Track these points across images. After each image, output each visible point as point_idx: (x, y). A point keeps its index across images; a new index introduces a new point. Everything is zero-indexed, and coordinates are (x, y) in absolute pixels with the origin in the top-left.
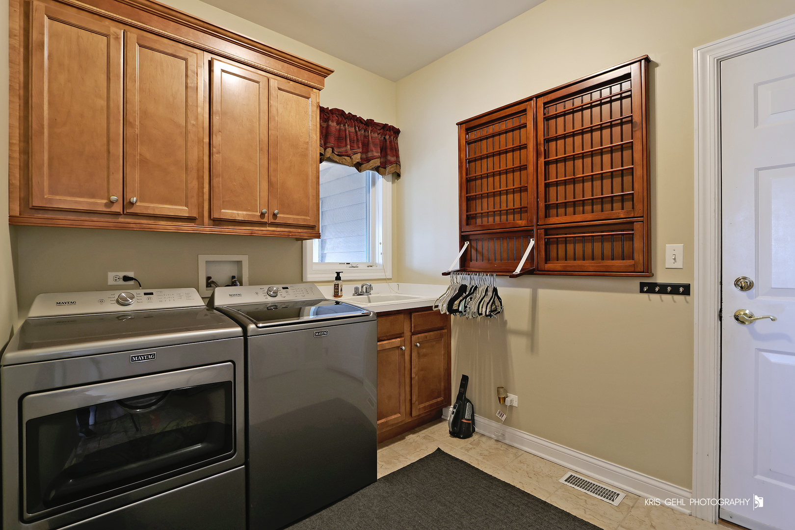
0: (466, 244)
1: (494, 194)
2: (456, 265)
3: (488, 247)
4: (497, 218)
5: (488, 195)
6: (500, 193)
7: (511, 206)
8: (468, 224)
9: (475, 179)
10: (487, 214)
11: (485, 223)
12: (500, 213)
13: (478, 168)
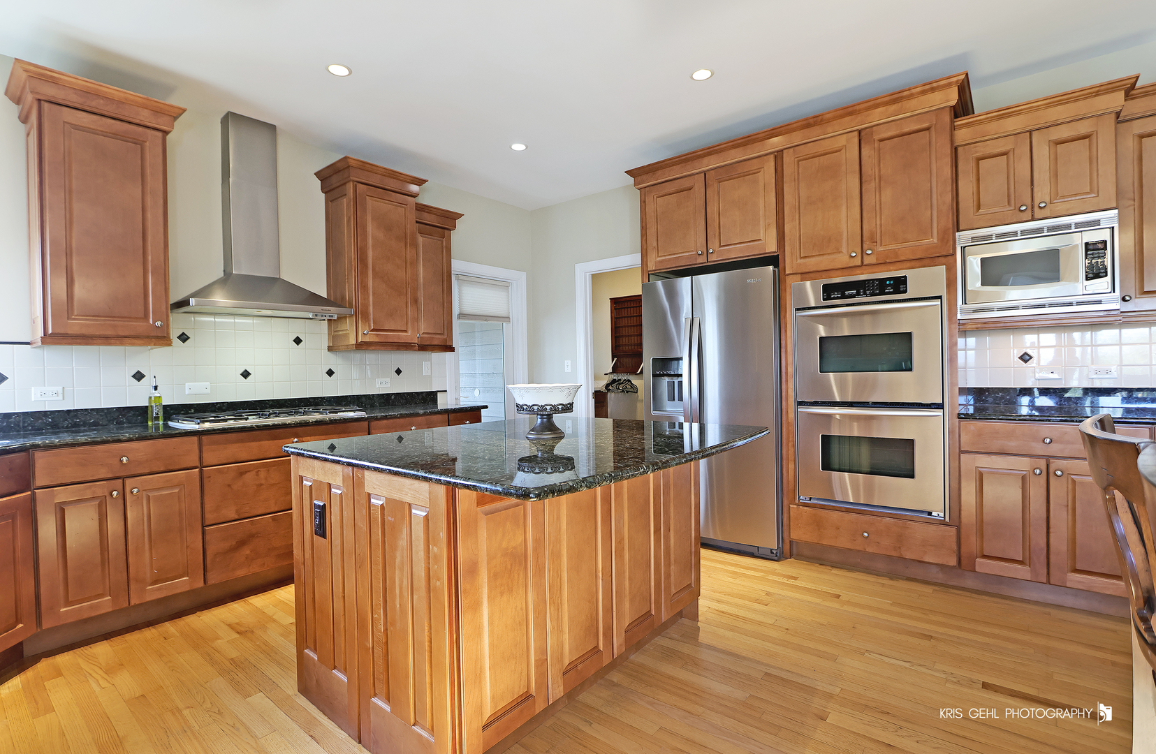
0: (615, 359)
1: (629, 336)
2: (610, 370)
3: (626, 361)
4: (630, 347)
5: (626, 336)
6: (631, 336)
7: (636, 342)
8: (616, 350)
9: (619, 327)
10: (625, 345)
11: (624, 349)
12: (631, 345)
13: (621, 322)
